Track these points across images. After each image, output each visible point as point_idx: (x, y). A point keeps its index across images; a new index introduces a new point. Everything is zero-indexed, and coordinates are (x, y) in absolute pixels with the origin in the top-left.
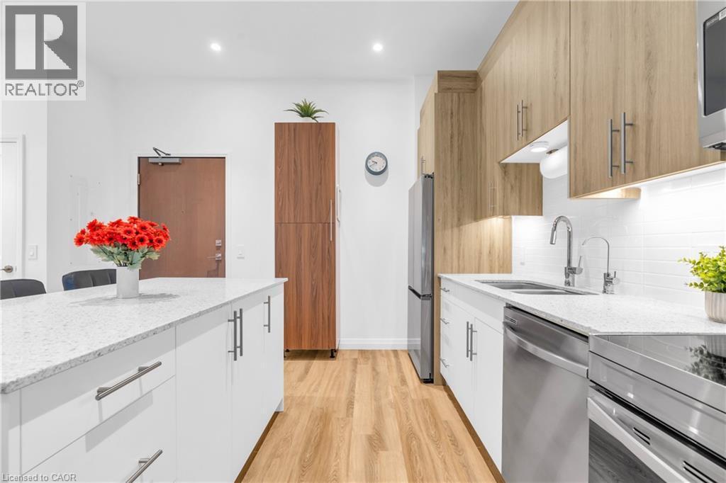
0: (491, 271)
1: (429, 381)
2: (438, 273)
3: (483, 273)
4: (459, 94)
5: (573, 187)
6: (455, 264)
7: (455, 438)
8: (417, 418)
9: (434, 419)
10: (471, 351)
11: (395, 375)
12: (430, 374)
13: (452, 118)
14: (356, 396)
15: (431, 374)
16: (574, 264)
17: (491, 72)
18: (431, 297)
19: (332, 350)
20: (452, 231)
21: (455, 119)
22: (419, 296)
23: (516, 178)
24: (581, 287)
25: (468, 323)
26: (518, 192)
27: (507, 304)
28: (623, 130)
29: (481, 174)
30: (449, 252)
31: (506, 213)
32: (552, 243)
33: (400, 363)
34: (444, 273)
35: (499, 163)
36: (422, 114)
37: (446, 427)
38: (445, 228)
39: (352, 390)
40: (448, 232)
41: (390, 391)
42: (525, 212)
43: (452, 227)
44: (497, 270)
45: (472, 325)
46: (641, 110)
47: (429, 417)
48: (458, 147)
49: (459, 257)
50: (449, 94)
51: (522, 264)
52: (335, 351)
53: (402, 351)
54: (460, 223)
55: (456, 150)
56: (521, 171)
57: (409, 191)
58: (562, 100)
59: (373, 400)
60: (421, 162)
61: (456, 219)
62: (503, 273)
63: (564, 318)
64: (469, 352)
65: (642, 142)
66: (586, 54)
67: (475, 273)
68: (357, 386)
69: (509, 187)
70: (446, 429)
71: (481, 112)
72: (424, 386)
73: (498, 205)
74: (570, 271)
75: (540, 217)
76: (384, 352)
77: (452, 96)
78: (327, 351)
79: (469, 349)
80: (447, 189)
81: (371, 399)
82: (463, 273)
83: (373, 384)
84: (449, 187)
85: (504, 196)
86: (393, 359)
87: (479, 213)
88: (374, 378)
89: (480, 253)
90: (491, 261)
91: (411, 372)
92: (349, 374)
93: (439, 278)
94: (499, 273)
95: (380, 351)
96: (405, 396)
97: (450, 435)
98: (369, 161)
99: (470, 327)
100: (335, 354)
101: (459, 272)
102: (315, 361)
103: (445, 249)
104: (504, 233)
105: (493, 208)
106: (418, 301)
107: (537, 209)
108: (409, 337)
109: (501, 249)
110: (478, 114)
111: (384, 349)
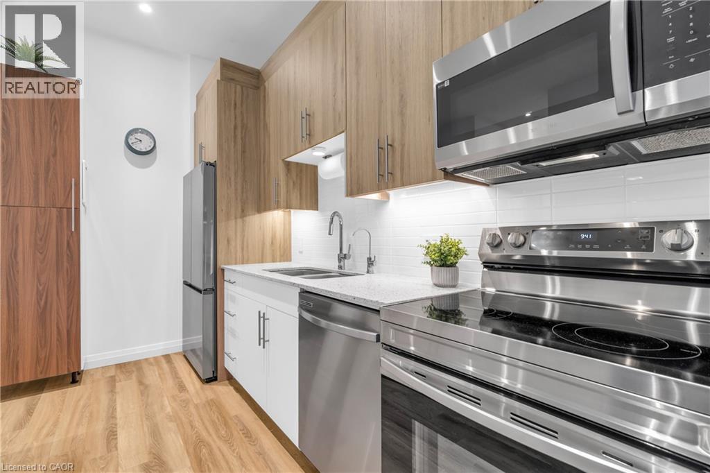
0: (274, 261)
1: (212, 380)
2: (221, 265)
3: (266, 262)
4: (242, 87)
5: (349, 188)
6: (239, 255)
7: (247, 429)
8: (203, 423)
9: (223, 418)
10: (264, 338)
11: (170, 382)
12: (213, 372)
13: (235, 108)
14: (120, 422)
15: (215, 371)
16: (345, 251)
17: (275, 74)
18: (214, 290)
19: (74, 374)
20: (236, 222)
21: (238, 111)
22: (199, 291)
23: (297, 175)
24: (351, 270)
25: (259, 312)
26: (299, 187)
27: (301, 289)
28: (385, 149)
29: (264, 168)
30: (233, 243)
31: (288, 207)
32: (330, 234)
33: (175, 368)
34: (229, 264)
35: (283, 160)
36: (199, 98)
37: (237, 422)
38: (228, 218)
39: (112, 416)
40: (232, 223)
41: (166, 402)
42: (305, 206)
43: (236, 218)
44: (278, 260)
45: (264, 314)
46: (397, 136)
47: (218, 418)
48: (242, 138)
49: (243, 249)
50: (233, 85)
51: (301, 252)
52: (79, 374)
53: (175, 354)
54: (243, 214)
55: (239, 141)
56: (301, 171)
57: (184, 177)
58: (339, 114)
59: (144, 419)
60: (199, 148)
61: (240, 209)
62: (284, 261)
63: (356, 296)
64: (262, 341)
65: (398, 159)
66: (358, 84)
67: (259, 263)
68: (118, 409)
69: (292, 184)
70: (237, 424)
71: (264, 110)
72: (207, 386)
73: (282, 200)
74: (342, 257)
75: (316, 212)
76: (152, 360)
77: (236, 88)
78: (65, 375)
79: (262, 337)
80: (230, 179)
81: (142, 421)
82: (247, 263)
83: (142, 400)
84: (233, 179)
85: (287, 192)
86: (165, 365)
87: (263, 205)
88: (142, 394)
89: (264, 244)
90: (273, 250)
91: (190, 374)
92: (104, 398)
93: (223, 270)
94: (280, 261)
95: (146, 359)
96: (185, 403)
97: (242, 429)
98: (131, 137)
99: (262, 315)
100: (78, 378)
101: (243, 263)
102: (43, 394)
103: (228, 241)
104: (284, 224)
105: (278, 201)
106: (200, 296)
107: (313, 204)
108: (184, 337)
109: (282, 240)
110: (262, 112)
111: (151, 356)
